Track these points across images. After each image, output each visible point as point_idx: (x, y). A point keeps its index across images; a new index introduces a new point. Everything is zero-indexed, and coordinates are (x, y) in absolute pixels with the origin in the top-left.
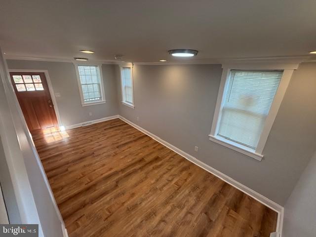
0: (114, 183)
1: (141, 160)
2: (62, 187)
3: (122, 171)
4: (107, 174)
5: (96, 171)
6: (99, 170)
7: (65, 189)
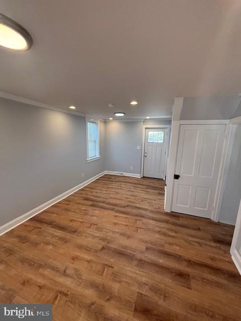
0: (126, 208)
1: (93, 205)
2: (159, 232)
3: (112, 210)
4: (123, 215)
5: (126, 224)
6: (123, 223)
7: (158, 229)
